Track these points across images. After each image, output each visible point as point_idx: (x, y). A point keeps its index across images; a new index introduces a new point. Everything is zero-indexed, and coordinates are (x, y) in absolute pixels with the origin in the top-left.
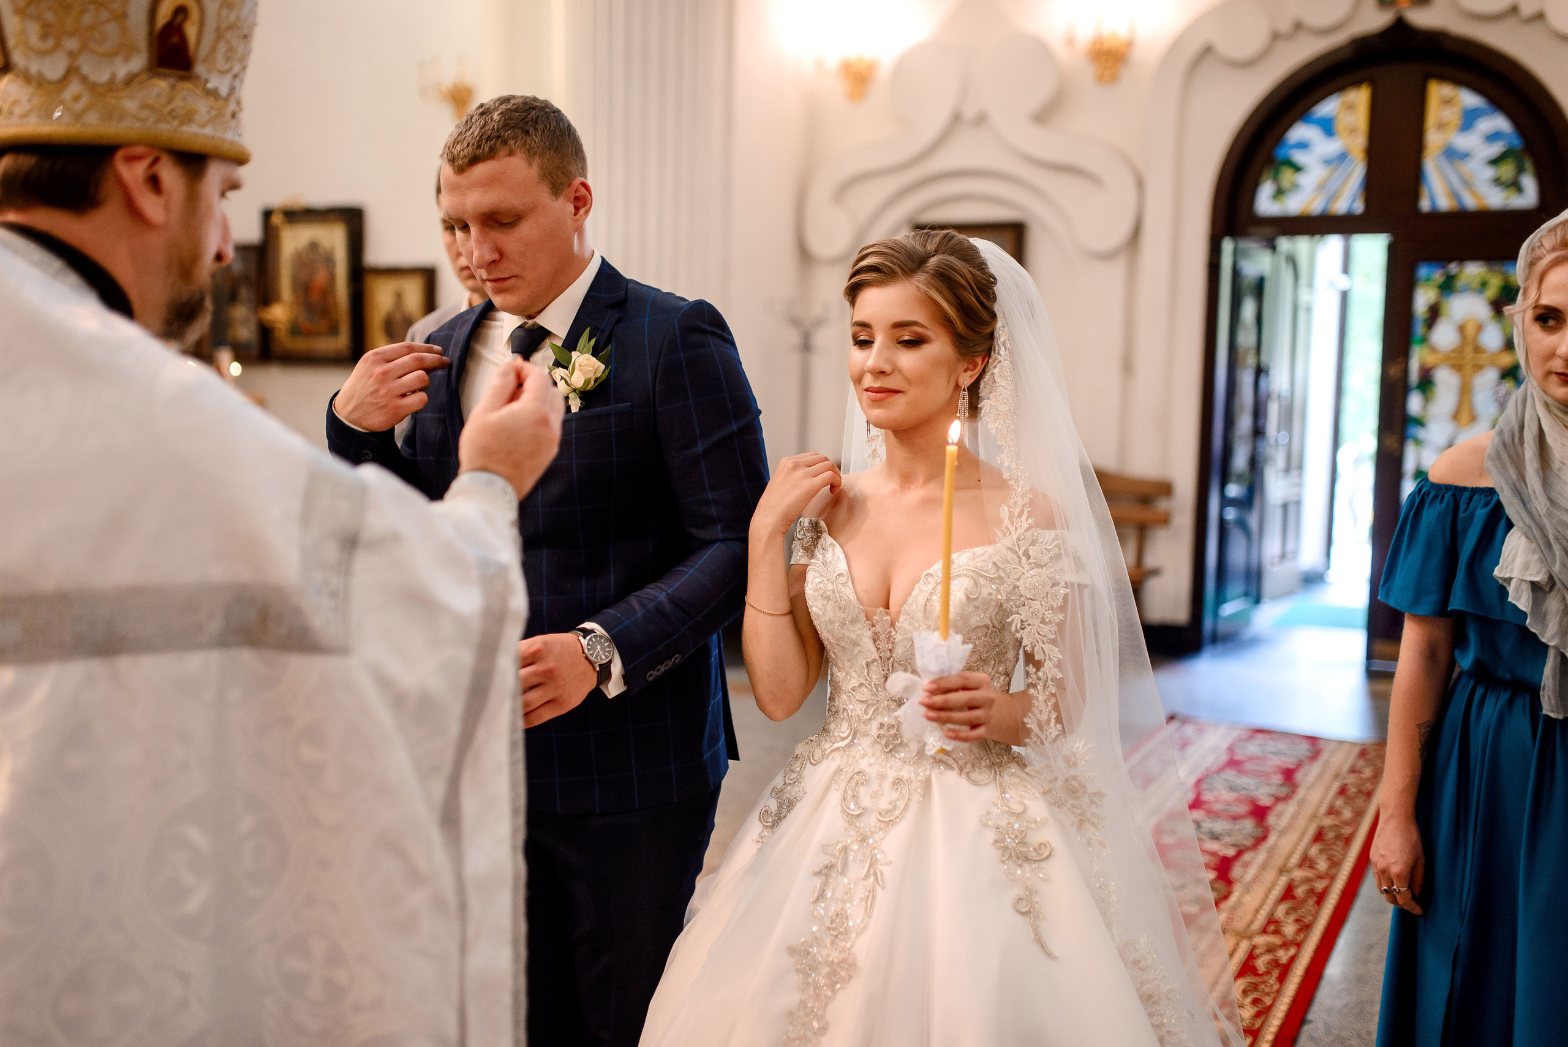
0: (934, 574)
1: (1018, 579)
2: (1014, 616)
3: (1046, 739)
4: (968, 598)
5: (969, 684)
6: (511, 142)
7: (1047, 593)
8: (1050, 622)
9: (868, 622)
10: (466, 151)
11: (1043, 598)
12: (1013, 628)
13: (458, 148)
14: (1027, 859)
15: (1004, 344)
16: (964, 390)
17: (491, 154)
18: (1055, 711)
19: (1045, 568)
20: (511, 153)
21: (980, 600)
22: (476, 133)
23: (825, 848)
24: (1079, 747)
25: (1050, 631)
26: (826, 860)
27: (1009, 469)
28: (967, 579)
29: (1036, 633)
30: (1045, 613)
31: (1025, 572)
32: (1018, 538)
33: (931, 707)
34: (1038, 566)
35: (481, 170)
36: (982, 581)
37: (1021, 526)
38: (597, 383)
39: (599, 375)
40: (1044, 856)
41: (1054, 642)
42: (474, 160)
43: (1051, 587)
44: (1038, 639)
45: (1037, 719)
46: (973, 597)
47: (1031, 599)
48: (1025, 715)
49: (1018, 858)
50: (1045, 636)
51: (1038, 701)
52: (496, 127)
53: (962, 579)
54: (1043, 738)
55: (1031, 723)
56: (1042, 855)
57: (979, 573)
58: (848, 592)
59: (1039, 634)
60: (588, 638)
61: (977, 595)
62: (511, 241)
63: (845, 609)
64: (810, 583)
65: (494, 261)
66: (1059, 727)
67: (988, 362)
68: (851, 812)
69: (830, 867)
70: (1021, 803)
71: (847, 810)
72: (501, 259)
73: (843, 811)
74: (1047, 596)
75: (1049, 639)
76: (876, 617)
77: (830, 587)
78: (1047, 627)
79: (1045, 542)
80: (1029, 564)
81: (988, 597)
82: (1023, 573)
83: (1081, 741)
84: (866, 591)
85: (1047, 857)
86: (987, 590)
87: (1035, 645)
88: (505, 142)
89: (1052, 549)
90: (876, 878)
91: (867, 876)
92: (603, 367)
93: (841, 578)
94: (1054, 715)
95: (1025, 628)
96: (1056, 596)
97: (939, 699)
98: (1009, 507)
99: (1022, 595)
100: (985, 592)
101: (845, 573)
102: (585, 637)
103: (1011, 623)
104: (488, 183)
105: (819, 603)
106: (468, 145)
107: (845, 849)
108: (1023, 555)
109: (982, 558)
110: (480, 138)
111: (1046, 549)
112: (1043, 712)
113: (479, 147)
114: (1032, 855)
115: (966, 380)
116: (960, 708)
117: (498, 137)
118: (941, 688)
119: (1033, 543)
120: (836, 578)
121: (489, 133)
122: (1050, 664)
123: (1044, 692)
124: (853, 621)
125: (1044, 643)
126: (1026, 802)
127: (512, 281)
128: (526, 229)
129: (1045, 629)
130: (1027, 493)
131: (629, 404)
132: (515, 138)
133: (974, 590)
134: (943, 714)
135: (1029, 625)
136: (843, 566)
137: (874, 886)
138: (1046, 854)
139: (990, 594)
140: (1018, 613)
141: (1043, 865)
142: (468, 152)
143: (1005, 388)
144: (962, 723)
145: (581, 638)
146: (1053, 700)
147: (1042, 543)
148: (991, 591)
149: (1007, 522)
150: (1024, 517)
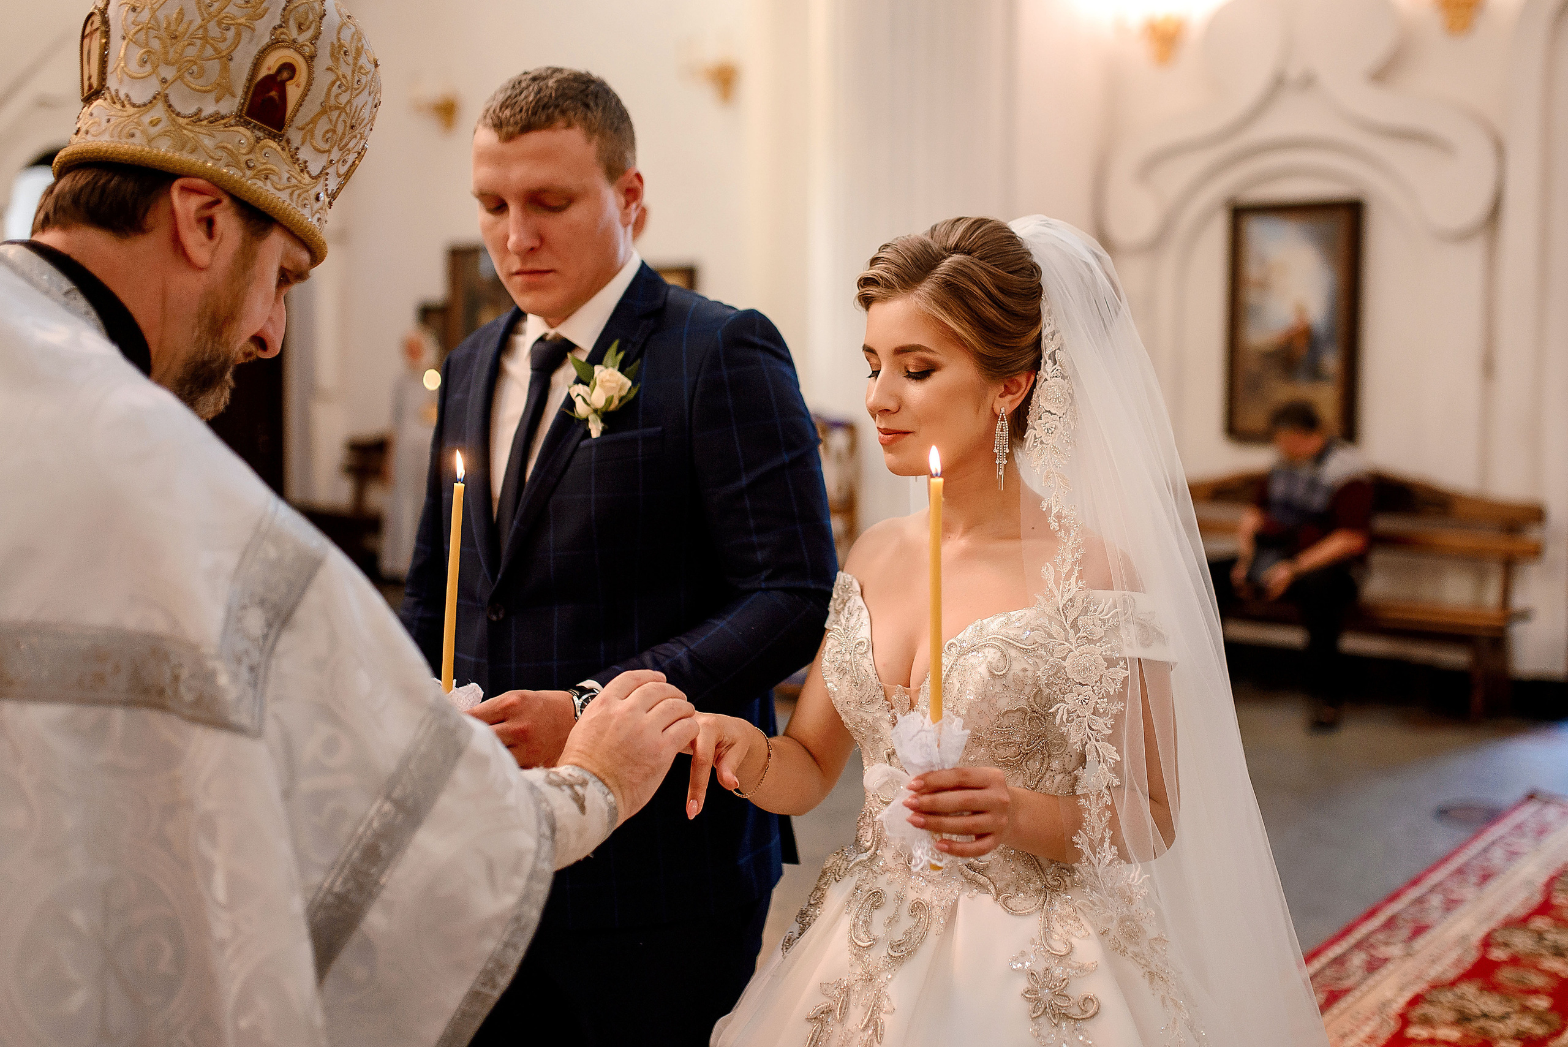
0: (957, 644)
1: (1064, 659)
2: (1058, 705)
3: (1099, 864)
4: (992, 675)
5: (973, 780)
6: (571, 114)
7: (1102, 676)
8: (1105, 713)
9: (888, 703)
10: (518, 117)
11: (1096, 682)
12: (1058, 720)
13: (508, 112)
14: (1066, 1017)
15: (1052, 357)
16: (1003, 420)
17: (548, 123)
18: (1111, 828)
19: (1098, 644)
20: (569, 126)
21: (1010, 676)
22: (531, 98)
23: (823, 988)
24: (1134, 877)
25: (1106, 725)
26: (823, 1002)
27: (1059, 517)
28: (992, 650)
29: (1087, 727)
30: (1099, 701)
31: (1073, 649)
32: (1064, 605)
33: (917, 809)
34: (1090, 641)
35: (535, 140)
36: (1013, 653)
37: (1069, 590)
38: (622, 404)
39: (624, 393)
40: (1088, 1015)
41: (1110, 739)
42: (527, 128)
43: (1107, 668)
44: (1091, 736)
45: (1089, 838)
46: (999, 673)
47: (1080, 684)
48: (1075, 833)
49: (1054, 1016)
50: (1098, 731)
51: (1090, 814)
52: (553, 95)
53: (986, 650)
54: (1095, 861)
55: (1081, 841)
56: (1086, 1012)
57: (1010, 643)
58: (866, 663)
59: (1090, 728)
60: (584, 697)
61: (1004, 672)
62: (555, 226)
63: (862, 685)
64: (827, 653)
65: (532, 249)
66: (1114, 849)
67: (1035, 380)
68: (859, 943)
69: (828, 1011)
70: (1066, 942)
71: (856, 941)
72: (540, 247)
73: (852, 941)
74: (1100, 680)
75: (1104, 735)
76: (894, 697)
77: (848, 657)
78: (1101, 720)
79: (1099, 610)
80: (1078, 639)
81: (1021, 674)
82: (1071, 651)
83: (1136, 871)
84: (884, 665)
85: (1092, 1017)
86: (1019, 665)
87: (1086, 743)
88: (563, 112)
89: (1109, 619)
90: (876, 1030)
91: (866, 1026)
92: (629, 383)
93: (861, 647)
94: (1108, 835)
95: (1073, 720)
96: (1113, 680)
97: (926, 799)
98: (1054, 565)
99: (1068, 679)
100: (1017, 667)
101: (865, 641)
102: (579, 698)
103: (1054, 715)
104: (542, 156)
105: (835, 677)
106: (521, 111)
107: (847, 990)
108: (1071, 628)
109: (1017, 624)
110: (536, 103)
111: (1100, 619)
112: (1096, 829)
113: (534, 113)
114: (1075, 1012)
115: (1005, 406)
116: (958, 811)
117: (557, 106)
118: (928, 786)
119: (1085, 611)
120: (856, 647)
121: (546, 100)
122: (1105, 767)
123: (1098, 804)
124: (872, 701)
125: (1097, 740)
126: (1074, 940)
127: (550, 276)
128: (576, 214)
129: (1100, 723)
130: (1078, 548)
131: (660, 428)
132: (575, 109)
133: (1002, 663)
134: (933, 820)
135: (1078, 716)
136: (864, 633)
137: (872, 1040)
138: (1091, 1012)
139: (1025, 670)
140: (1065, 702)
141: (1087, 1026)
142: (521, 117)
143: (1052, 414)
144: (965, 832)
145: (575, 698)
146: (1108, 814)
147: (1095, 611)
148: (1026, 666)
149: (1051, 584)
150: (1073, 579)
